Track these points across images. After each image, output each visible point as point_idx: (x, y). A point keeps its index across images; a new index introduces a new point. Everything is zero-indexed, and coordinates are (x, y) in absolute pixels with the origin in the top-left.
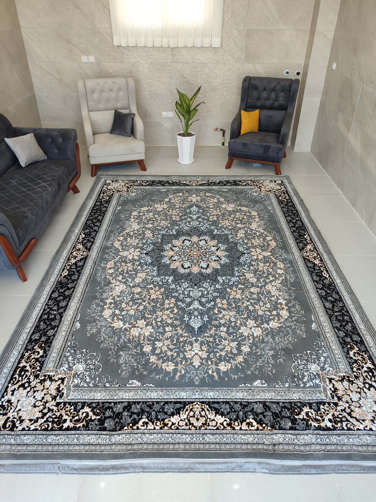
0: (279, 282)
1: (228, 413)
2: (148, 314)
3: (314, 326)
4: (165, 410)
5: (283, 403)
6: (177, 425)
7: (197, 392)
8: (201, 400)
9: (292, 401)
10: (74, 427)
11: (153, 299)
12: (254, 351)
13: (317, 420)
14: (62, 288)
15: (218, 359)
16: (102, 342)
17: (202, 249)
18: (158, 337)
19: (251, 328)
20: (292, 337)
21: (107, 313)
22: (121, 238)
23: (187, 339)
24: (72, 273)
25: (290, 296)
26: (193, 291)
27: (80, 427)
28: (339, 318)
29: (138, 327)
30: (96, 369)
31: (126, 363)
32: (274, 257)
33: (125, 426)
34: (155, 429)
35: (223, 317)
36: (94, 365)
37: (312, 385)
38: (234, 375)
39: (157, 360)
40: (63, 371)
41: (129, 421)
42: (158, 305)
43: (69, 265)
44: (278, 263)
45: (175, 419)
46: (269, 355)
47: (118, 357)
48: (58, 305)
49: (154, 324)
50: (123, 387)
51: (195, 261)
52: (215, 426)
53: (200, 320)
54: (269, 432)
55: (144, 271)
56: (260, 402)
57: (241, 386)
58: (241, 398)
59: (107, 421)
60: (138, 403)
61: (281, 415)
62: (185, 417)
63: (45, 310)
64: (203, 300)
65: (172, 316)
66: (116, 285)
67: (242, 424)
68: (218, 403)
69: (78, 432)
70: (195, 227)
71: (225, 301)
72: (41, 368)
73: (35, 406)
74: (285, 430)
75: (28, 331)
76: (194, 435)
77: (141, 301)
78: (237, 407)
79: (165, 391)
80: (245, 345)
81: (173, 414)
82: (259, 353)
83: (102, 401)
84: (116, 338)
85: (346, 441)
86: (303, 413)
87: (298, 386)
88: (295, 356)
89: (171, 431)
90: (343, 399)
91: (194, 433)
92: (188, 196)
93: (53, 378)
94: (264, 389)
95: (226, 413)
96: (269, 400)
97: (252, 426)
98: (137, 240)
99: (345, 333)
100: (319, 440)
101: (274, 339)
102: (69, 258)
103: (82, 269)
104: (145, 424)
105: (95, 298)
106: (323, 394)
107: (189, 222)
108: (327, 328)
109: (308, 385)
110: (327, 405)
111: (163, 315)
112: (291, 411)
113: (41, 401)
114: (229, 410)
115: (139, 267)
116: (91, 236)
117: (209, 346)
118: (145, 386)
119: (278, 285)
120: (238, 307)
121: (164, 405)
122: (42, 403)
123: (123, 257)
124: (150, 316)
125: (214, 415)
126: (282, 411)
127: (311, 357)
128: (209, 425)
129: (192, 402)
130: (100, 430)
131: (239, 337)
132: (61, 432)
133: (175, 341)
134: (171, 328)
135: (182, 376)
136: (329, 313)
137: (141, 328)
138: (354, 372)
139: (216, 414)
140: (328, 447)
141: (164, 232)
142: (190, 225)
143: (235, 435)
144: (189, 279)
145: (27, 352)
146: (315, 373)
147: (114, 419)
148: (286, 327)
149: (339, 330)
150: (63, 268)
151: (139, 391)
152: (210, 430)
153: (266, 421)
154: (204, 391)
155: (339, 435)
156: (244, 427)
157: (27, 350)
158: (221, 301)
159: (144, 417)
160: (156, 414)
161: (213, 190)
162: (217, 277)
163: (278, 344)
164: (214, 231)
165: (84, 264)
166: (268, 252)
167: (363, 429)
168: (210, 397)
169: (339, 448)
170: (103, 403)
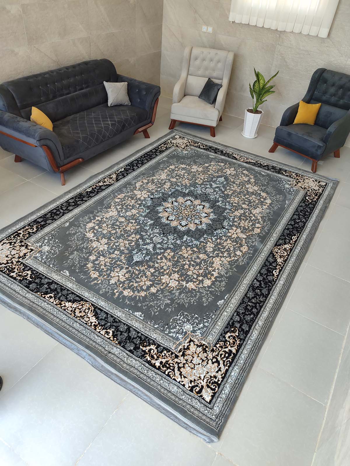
0: (229, 260)
1: (101, 319)
2: (114, 238)
3: (221, 302)
4: (68, 297)
5: (142, 334)
6: (66, 308)
7: (96, 297)
8: (93, 303)
9: (149, 337)
10: (15, 277)
11: (127, 230)
12: (158, 294)
13: (152, 357)
14: (79, 198)
15: (128, 286)
16: (71, 241)
17: (194, 212)
18: (105, 254)
19: (171, 279)
20: (195, 300)
21: (91, 225)
22: (145, 181)
23: (122, 265)
24: (93, 191)
25: (226, 273)
26: (158, 236)
27: (18, 279)
28: (249, 307)
29: (100, 242)
30: (53, 254)
31: (72, 259)
32: (246, 240)
33: (39, 292)
34: (53, 302)
35: (160, 263)
36: (54, 251)
37: (174, 336)
38: (128, 301)
39: (92, 267)
40: (36, 246)
41: (44, 291)
42: (125, 235)
43: (95, 186)
44: (244, 247)
45: (68, 304)
46: (165, 302)
47: (72, 253)
48: (67, 207)
49: (111, 245)
50: (58, 271)
51: (181, 218)
52: (86, 321)
53: (143, 257)
54: (115, 344)
55: (138, 209)
56: (127, 325)
57: (126, 309)
58: (119, 316)
59: (33, 284)
60: (58, 284)
61: (133, 339)
62: (75, 307)
63: (58, 207)
64: (159, 246)
65: (127, 246)
66: (112, 211)
67: (102, 330)
68: (101, 310)
69: (15, 281)
70: (207, 193)
71: (173, 253)
72: (27, 238)
73: (7, 257)
74: (126, 350)
75: (39, 214)
76: (70, 319)
77: (118, 228)
78: (110, 319)
79: (78, 286)
80: (155, 287)
81: (70, 301)
82: (160, 298)
83: (41, 272)
84: (81, 243)
85: (157, 380)
86: (148, 348)
87: (163, 331)
88: (182, 313)
89: (60, 309)
90: (186, 357)
91: (71, 318)
92: (227, 168)
93: (28, 247)
94: (139, 320)
95: (99, 319)
96: (134, 328)
97: (107, 335)
98: (154, 187)
99: (240, 319)
100: (140, 368)
101: (180, 294)
102: (101, 181)
103: (101, 191)
104: (51, 297)
105: (92, 212)
106: (175, 346)
107: (206, 188)
108: (229, 309)
109: (171, 335)
110: (170, 353)
111: (122, 242)
112: (142, 342)
113: (12, 255)
114: (103, 318)
115: (138, 206)
116: (127, 172)
117: (131, 276)
118: (70, 277)
119: (225, 262)
120: (178, 261)
121: (70, 293)
122: (12, 257)
123: (135, 194)
124: (113, 239)
125: (92, 315)
126: (136, 338)
127: (194, 320)
128: (83, 319)
129: (87, 301)
130: (26, 286)
131: (157, 281)
132: (7, 276)
133: (113, 262)
134: (119, 253)
135: (96, 284)
136: (245, 300)
137: (101, 244)
138: (215, 346)
139: (94, 315)
140: (142, 376)
141: (179, 188)
142: (205, 190)
143: (92, 333)
144: (163, 228)
145: (28, 226)
146: (184, 331)
147: (37, 285)
148: (199, 292)
149: (237, 315)
150: (91, 186)
151: (64, 278)
152: (82, 321)
153: (119, 337)
154: (100, 299)
155: (156, 374)
156: (103, 332)
157: (29, 225)
158: (170, 252)
159: (53, 293)
160: (61, 296)
161: (254, 170)
162: (184, 236)
163: (179, 300)
164: (219, 202)
165: (106, 189)
166: (245, 235)
167: (178, 381)
168: (100, 305)
169: (149, 380)
170: (40, 274)
